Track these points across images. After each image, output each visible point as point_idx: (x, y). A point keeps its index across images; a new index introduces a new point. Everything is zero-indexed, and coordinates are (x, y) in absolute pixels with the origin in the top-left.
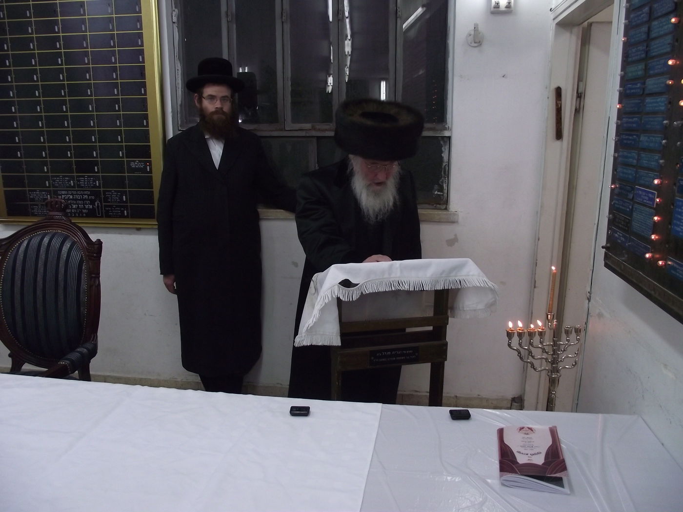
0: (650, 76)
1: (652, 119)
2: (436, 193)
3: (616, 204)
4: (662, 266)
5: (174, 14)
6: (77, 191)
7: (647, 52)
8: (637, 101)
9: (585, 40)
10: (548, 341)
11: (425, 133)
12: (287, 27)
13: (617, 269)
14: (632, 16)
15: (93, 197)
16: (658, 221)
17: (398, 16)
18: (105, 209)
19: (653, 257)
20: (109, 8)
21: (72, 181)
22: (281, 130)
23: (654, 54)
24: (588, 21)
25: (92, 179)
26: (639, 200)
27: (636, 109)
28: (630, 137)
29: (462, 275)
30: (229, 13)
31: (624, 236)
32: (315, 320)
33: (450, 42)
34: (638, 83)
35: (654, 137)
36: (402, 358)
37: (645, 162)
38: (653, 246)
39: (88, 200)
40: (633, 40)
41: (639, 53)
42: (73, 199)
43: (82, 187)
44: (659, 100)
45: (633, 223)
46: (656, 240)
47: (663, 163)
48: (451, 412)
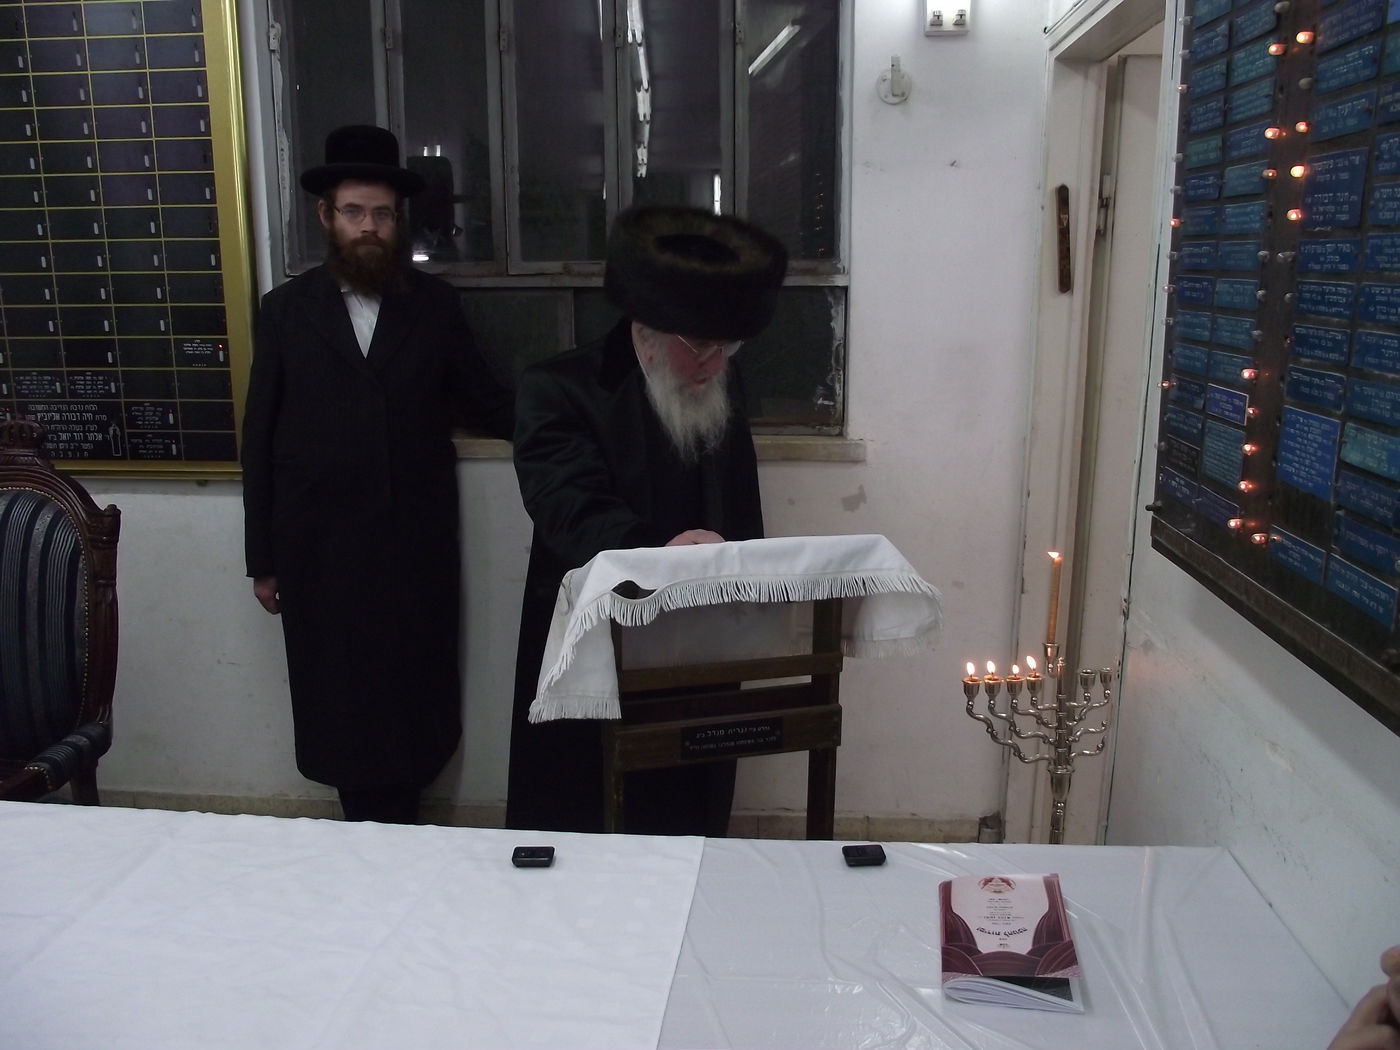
0: (1234, 162)
1: (1237, 248)
2: (820, 402)
3: (1173, 419)
4: (1260, 544)
5: (273, 32)
6: (69, 404)
7: (1225, 114)
8: (1206, 212)
9: (1114, 93)
10: (1048, 702)
11: (790, 281)
12: (510, 61)
13: (1177, 552)
14: (1196, 41)
15: (104, 417)
16: (1253, 453)
17: (737, 40)
18: (130, 442)
19: (1243, 525)
20: (134, 19)
21: (58, 384)
22: (499, 275)
23: (1239, 117)
24: (1117, 54)
25: (101, 378)
26: (1214, 411)
27: (1207, 228)
28: (1197, 285)
29: (866, 570)
30: (389, 34)
31: (1187, 485)
32: (564, 667)
33: (844, 94)
34: (1210, 176)
35: (1240, 283)
36: (749, 741)
37: (1225, 336)
38: (1244, 505)
39: (94, 422)
40: (1198, 90)
41: (1211, 115)
42: (60, 422)
43: (80, 396)
44: (1249, 209)
45: (1205, 458)
46: (1250, 491)
47: (1259, 336)
48: (846, 850)
